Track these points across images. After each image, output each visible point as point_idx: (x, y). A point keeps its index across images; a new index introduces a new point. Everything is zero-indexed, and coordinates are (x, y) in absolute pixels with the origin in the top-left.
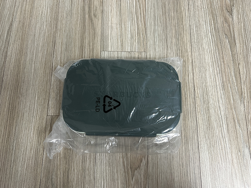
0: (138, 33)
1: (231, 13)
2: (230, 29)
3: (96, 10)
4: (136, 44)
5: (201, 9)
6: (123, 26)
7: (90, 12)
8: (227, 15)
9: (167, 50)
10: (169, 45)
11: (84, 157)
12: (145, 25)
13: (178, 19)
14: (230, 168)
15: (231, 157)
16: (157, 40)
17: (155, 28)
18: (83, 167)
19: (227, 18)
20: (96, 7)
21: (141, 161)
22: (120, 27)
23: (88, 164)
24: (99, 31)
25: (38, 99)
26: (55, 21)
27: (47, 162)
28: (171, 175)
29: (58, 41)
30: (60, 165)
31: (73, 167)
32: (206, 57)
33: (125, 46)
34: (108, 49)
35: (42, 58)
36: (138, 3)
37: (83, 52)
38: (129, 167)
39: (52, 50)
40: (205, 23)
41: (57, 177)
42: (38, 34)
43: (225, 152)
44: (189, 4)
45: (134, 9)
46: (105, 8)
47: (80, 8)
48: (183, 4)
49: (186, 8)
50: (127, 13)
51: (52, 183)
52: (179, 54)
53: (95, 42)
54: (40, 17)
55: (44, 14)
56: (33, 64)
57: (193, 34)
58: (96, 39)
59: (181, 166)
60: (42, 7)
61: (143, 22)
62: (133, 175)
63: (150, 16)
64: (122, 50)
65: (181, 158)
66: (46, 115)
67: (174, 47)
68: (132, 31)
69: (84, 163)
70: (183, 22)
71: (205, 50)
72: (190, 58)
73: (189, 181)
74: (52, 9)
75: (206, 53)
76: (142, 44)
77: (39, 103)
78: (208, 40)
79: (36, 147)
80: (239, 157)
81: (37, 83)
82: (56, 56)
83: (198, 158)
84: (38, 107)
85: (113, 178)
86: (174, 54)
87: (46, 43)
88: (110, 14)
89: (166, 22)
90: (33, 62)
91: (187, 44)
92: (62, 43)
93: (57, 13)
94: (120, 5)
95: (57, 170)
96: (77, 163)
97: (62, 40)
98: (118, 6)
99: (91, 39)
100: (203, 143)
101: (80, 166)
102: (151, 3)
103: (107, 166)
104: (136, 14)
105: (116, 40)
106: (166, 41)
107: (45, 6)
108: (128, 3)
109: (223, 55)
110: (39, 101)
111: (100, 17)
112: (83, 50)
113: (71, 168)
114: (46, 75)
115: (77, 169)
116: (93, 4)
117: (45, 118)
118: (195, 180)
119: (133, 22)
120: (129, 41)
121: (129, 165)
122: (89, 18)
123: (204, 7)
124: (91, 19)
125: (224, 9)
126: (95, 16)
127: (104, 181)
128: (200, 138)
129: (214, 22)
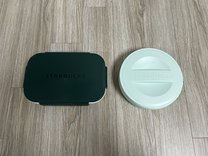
0: (77, 31)
1: (142, 15)
2: (141, 27)
3: (49, 15)
4: (75, 38)
5: (122, 13)
6: (67, 26)
7: (44, 17)
8: (140, 17)
9: (97, 41)
10: (98, 38)
11: (35, 116)
12: (82, 25)
13: (105, 20)
14: (137, 120)
15: (138, 113)
16: (90, 35)
17: (89, 27)
18: (35, 123)
19: (139, 19)
20: (49, 14)
21: (76, 117)
22: (65, 27)
23: (38, 120)
24: (50, 30)
25: (5, 77)
26: (20, 24)
27: (9, 119)
28: (96, 126)
29: (21, 37)
30: (18, 121)
31: (28, 122)
32: (124, 46)
33: (68, 40)
34: (56, 42)
35: (9, 49)
36: (78, 11)
37: (38, 44)
38: (67, 122)
39: (17, 43)
40: (124, 22)
41: (16, 129)
42: (7, 32)
43: (135, 110)
44: (113, 10)
45: (75, 14)
46: (55, 14)
47: (37, 14)
48: (109, 11)
49: (111, 13)
50: (70, 17)
51: (12, 134)
52: (105, 44)
53: (47, 37)
54: (9, 21)
55: (13, 19)
56: (3, 53)
57: (115, 30)
58: (48, 35)
59: (103, 120)
60: (11, 14)
61: (81, 23)
62: (70, 127)
63: (86, 19)
64: (66, 42)
65: (103, 114)
66: (10, 87)
67: (102, 40)
68: (73, 29)
69: (35, 120)
70: (108, 22)
71: (123, 41)
72: (112, 47)
73: (109, 130)
74: (18, 16)
75: (123, 43)
76: (80, 38)
77: (5, 79)
78: (125, 34)
79: (2, 109)
80: (144, 113)
81: (5, 65)
82: (19, 47)
83: (115, 114)
84: (5, 82)
85: (55, 130)
86: (102, 44)
87: (13, 38)
88: (58, 18)
89: (97, 23)
90: (3, 52)
91: (110, 37)
92: (24, 38)
93: (21, 18)
94: (65, 12)
95: (16, 125)
96: (30, 119)
97: (24, 37)
98: (64, 12)
99: (44, 35)
100: (119, 104)
101: (33, 122)
102: (87, 10)
103: (51, 121)
104: (76, 17)
105: (62, 35)
106: (97, 35)
107: (14, 14)
108: (71, 11)
109: (135, 44)
110: (6, 78)
111: (51, 21)
112: (38, 43)
113: (26, 123)
114: (12, 60)
115: (30, 124)
116: (47, 12)
117: (10, 89)
118: (113, 130)
119: (74, 23)
120: (71, 36)
121: (67, 120)
122: (43, 21)
123: (123, 12)
124: (45, 22)
125: (137, 13)
126: (48, 19)
127: (49, 131)
128: (117, 100)
129: (130, 22)
